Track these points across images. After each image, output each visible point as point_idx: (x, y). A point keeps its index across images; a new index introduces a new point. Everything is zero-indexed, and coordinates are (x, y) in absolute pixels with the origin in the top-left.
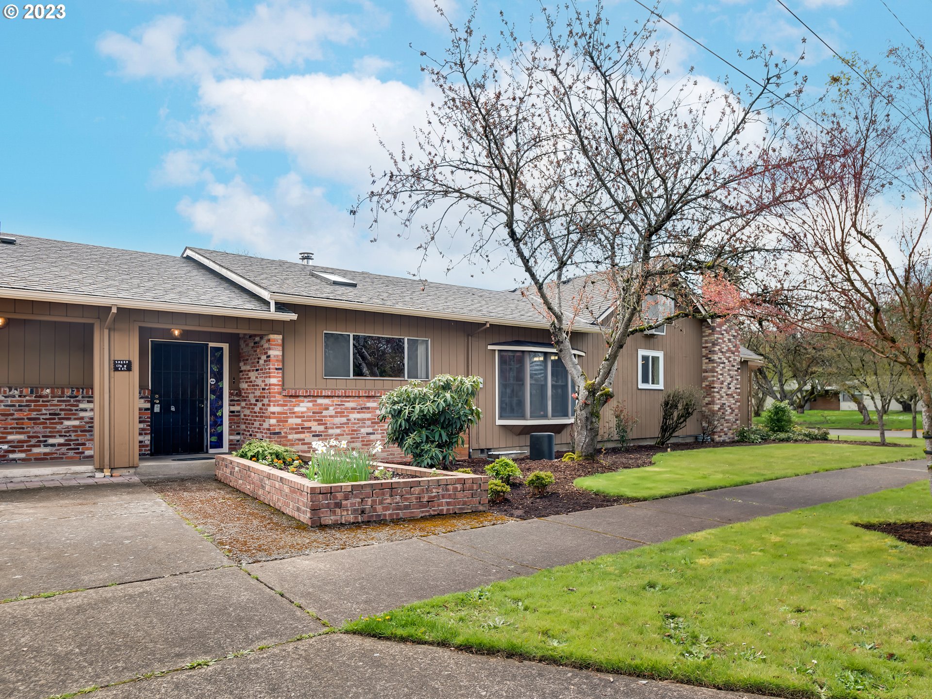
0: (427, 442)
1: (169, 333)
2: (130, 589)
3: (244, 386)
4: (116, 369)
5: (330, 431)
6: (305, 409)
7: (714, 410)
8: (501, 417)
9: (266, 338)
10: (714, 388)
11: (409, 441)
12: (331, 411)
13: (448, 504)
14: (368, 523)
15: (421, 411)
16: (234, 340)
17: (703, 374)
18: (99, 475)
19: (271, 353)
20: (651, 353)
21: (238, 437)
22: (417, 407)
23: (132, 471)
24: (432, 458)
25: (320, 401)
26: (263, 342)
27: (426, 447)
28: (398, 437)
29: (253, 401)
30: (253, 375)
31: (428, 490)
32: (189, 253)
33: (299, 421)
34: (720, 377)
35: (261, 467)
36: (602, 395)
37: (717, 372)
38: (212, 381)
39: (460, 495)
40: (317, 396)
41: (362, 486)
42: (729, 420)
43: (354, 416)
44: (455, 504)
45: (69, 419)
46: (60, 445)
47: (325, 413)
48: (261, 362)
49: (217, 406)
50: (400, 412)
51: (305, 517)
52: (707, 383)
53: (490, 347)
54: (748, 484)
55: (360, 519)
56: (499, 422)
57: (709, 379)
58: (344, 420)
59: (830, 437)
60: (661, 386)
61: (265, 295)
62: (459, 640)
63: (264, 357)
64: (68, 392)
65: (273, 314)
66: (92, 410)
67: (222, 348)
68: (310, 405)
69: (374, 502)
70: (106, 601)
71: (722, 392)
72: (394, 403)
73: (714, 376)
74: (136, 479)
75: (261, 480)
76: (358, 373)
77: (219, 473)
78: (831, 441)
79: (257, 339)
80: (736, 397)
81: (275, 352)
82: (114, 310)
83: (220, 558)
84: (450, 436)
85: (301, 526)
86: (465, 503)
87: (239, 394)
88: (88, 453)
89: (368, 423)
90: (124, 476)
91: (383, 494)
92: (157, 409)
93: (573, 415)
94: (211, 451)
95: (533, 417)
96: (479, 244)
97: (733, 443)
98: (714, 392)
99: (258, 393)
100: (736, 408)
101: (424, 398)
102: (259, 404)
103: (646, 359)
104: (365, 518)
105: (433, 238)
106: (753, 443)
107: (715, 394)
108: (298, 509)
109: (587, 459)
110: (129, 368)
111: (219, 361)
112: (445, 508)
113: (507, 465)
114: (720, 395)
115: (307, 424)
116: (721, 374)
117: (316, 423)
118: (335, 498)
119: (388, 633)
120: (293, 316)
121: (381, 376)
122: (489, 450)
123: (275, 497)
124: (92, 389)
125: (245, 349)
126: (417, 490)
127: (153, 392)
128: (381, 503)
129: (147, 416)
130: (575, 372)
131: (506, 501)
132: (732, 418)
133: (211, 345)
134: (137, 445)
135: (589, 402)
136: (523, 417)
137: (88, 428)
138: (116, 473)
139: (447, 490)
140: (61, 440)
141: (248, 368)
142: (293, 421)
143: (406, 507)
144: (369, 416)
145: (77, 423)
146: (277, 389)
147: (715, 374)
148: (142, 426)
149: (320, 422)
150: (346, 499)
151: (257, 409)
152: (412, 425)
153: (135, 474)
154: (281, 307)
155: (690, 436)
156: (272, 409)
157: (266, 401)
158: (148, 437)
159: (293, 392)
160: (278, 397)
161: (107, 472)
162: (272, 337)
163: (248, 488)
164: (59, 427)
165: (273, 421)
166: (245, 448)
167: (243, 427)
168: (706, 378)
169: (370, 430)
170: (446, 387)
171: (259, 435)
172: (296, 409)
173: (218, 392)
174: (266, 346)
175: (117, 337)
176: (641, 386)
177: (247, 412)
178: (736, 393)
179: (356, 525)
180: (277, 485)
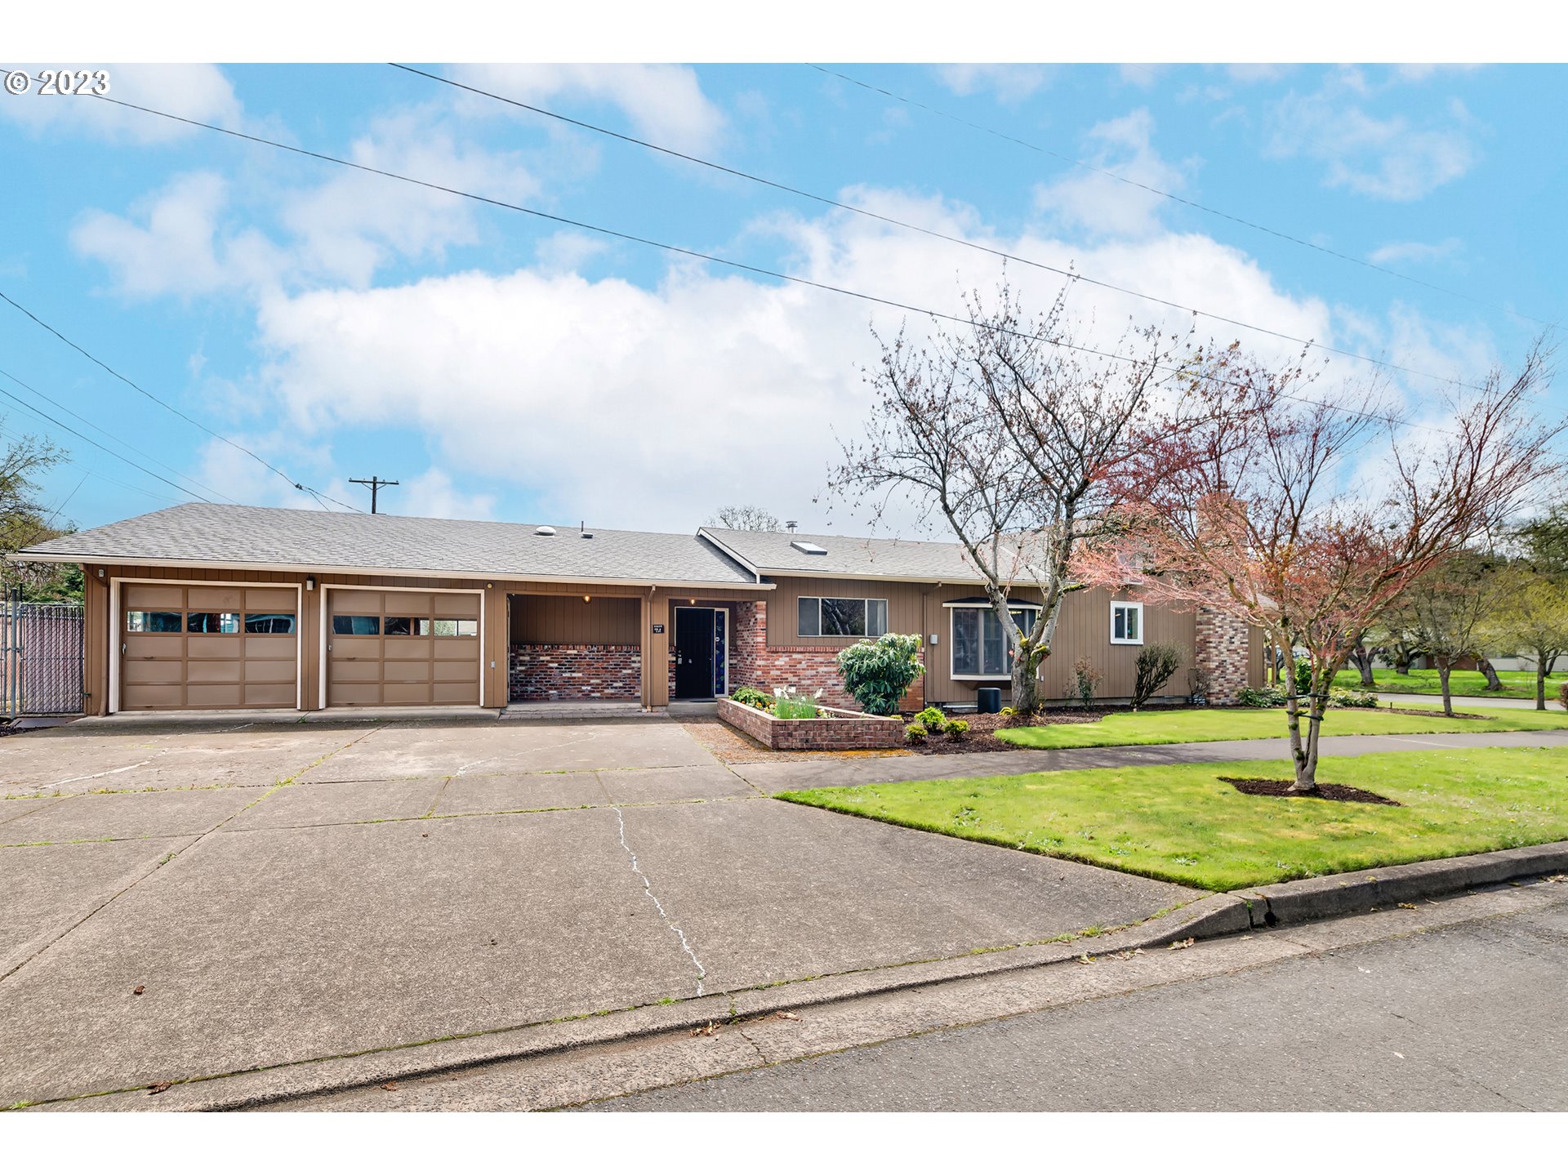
0: (874, 693)
1: (688, 602)
2: (667, 770)
3: (739, 643)
4: (655, 632)
5: (803, 682)
6: (783, 663)
7: (1210, 669)
8: (955, 672)
9: (754, 604)
10: (1211, 642)
11: (859, 690)
12: (804, 665)
13: (870, 740)
14: (810, 749)
15: (868, 666)
16: (732, 606)
17: (1198, 627)
18: (644, 710)
19: (758, 616)
20: (1126, 605)
21: (735, 685)
22: (865, 662)
23: (664, 708)
24: (877, 707)
25: (795, 656)
26: (752, 607)
27: (873, 697)
28: (851, 687)
29: (746, 656)
30: (745, 634)
31: (855, 728)
32: (702, 532)
33: (778, 673)
34: (1217, 629)
35: (747, 707)
36: (1038, 652)
37: (1214, 624)
38: (717, 639)
39: (879, 733)
40: (793, 652)
41: (806, 722)
42: (1232, 679)
43: (822, 669)
44: (875, 740)
45: (625, 669)
46: (620, 688)
47: (799, 666)
48: (751, 624)
49: (721, 660)
50: (852, 666)
51: (769, 742)
52: (1202, 637)
53: (945, 605)
54: (1172, 743)
55: (805, 746)
56: (954, 677)
57: (1204, 632)
58: (814, 672)
59: (1378, 704)
60: (1139, 640)
61: (753, 570)
62: (830, 806)
63: (753, 620)
64: (625, 649)
65: (759, 586)
66: (640, 662)
67: (723, 613)
68: (787, 659)
69: (815, 734)
70: (657, 774)
71: (1222, 647)
72: (849, 659)
73: (1210, 629)
74: (667, 714)
75: (745, 717)
76: (828, 630)
77: (720, 712)
78: (1381, 709)
79: (749, 605)
80: (1242, 653)
81: (761, 616)
82: (654, 589)
83: (715, 760)
84: (894, 688)
85: (765, 748)
86: (883, 740)
87: (736, 650)
88: (637, 694)
89: (834, 675)
90: (660, 712)
91: (821, 729)
92: (680, 661)
93: (1009, 672)
94: (716, 696)
95: (986, 672)
96: (922, 515)
97: (1236, 706)
98: (1210, 647)
99: (749, 649)
100: (1242, 666)
101: (872, 655)
102: (750, 658)
103: (1120, 611)
104: (809, 746)
105: (879, 515)
106: (1259, 707)
107: (1211, 650)
108: (765, 737)
109: (1022, 714)
110: (663, 631)
111: (721, 623)
112: (868, 743)
113: (934, 714)
114: (1219, 650)
115: (785, 676)
116: (1220, 627)
117: (791, 675)
118: (788, 729)
119: (794, 799)
120: (773, 586)
121: (852, 634)
122: (944, 703)
123: (753, 729)
124: (640, 646)
125: (741, 612)
126: (846, 727)
127: (677, 648)
128: (820, 735)
129: (673, 667)
130: (1011, 630)
131: (923, 743)
132: (1236, 677)
133: (717, 609)
134: (667, 689)
135: (1023, 659)
136: (977, 672)
137: (637, 676)
138: (655, 709)
139: (870, 729)
140: (621, 684)
141: (742, 628)
142: (774, 673)
143: (838, 740)
144: (834, 669)
145: (630, 671)
146: (762, 646)
147: (1212, 627)
148: (670, 674)
149: (795, 674)
150: (796, 730)
151: (748, 662)
152: (863, 678)
153: (666, 711)
154: (765, 579)
155: (1180, 697)
156: (759, 662)
157: (754, 656)
158: (674, 684)
159: (774, 649)
160: (763, 653)
161: (649, 709)
162: (758, 603)
163: (737, 723)
164: (619, 674)
165: (759, 673)
166: (737, 693)
167: (739, 677)
168: (1200, 631)
169: (835, 682)
170: (892, 644)
171: (749, 684)
172: (777, 663)
173: (721, 647)
174: (754, 610)
175: (655, 606)
176: (1114, 640)
177: (741, 665)
178: (1242, 648)
179: (802, 750)
180: (754, 719)
